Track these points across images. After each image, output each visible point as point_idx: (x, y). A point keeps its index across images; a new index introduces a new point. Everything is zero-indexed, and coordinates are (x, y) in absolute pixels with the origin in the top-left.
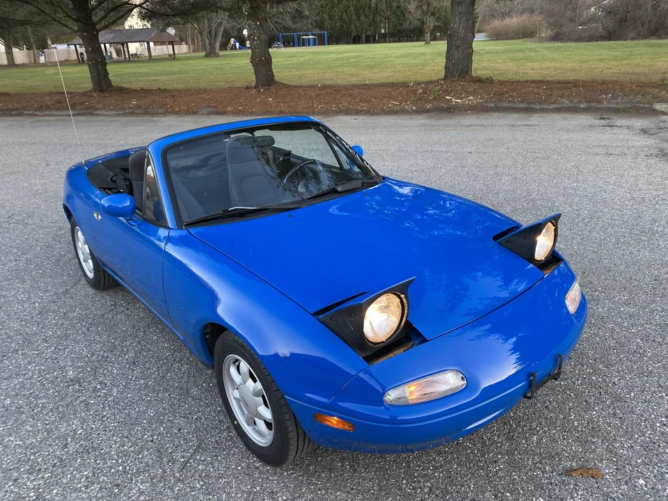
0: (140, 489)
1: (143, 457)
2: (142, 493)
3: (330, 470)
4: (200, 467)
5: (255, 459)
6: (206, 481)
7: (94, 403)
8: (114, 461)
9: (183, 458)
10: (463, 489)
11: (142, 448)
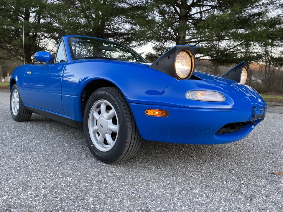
0: (33, 168)
1: (36, 160)
2: (33, 169)
3: (145, 168)
4: (70, 164)
5: (102, 163)
6: (74, 168)
7: (10, 145)
8: (19, 160)
9: (60, 161)
10: (219, 176)
11: (36, 157)
